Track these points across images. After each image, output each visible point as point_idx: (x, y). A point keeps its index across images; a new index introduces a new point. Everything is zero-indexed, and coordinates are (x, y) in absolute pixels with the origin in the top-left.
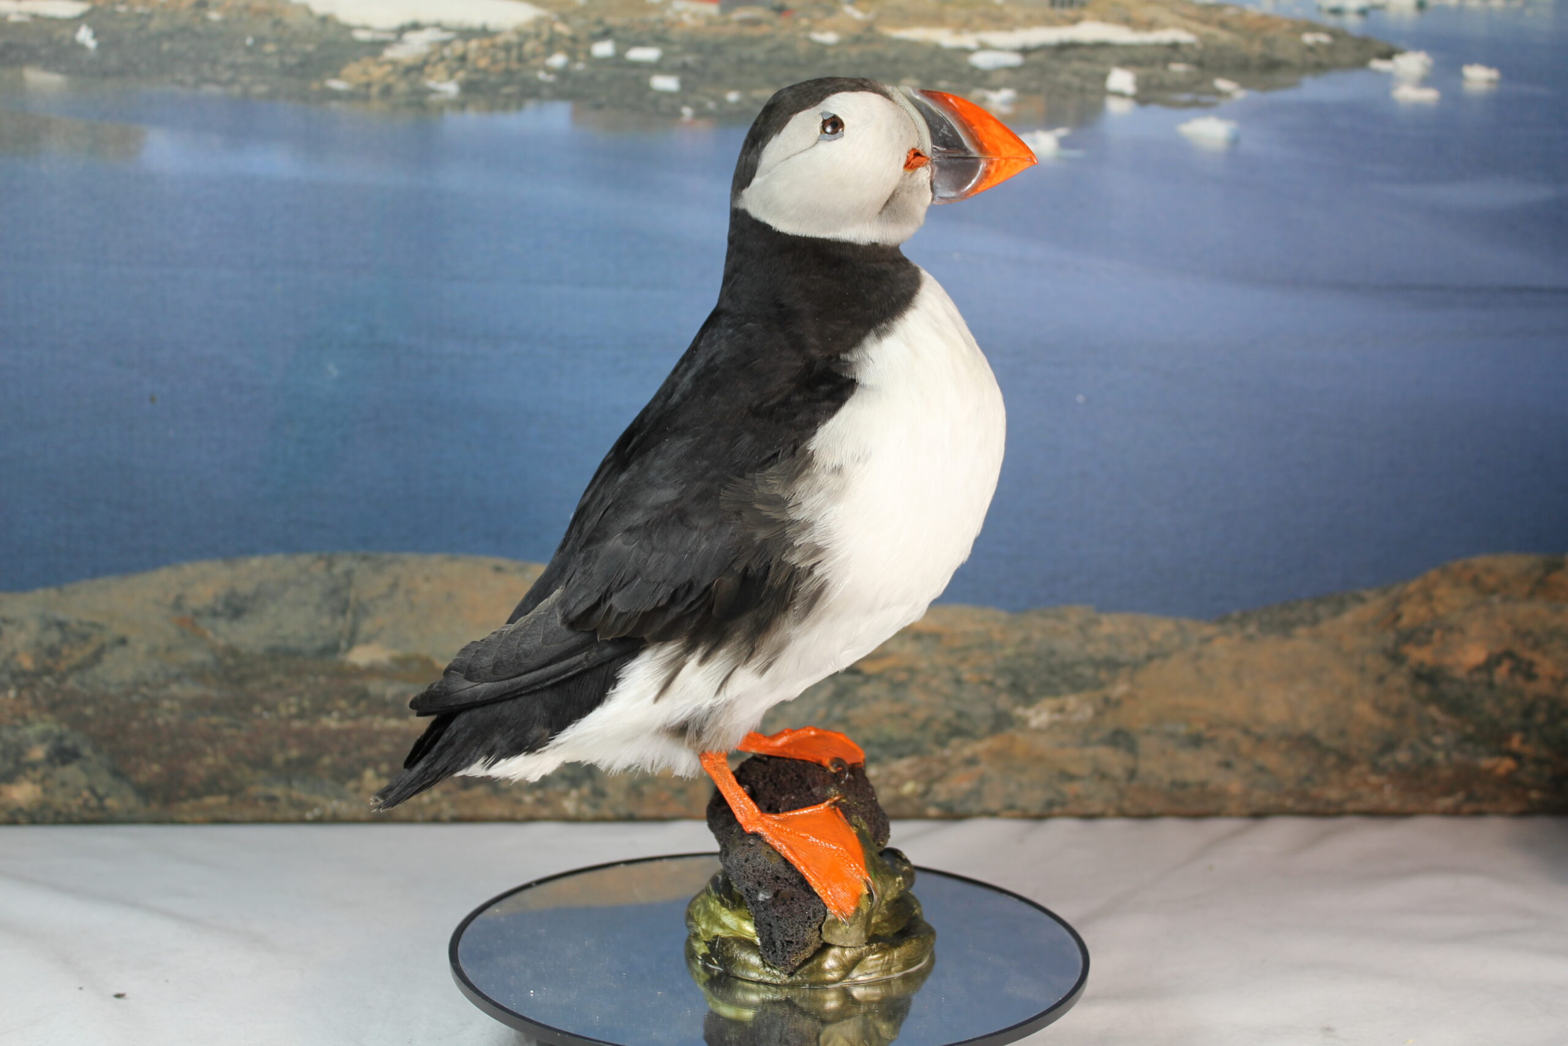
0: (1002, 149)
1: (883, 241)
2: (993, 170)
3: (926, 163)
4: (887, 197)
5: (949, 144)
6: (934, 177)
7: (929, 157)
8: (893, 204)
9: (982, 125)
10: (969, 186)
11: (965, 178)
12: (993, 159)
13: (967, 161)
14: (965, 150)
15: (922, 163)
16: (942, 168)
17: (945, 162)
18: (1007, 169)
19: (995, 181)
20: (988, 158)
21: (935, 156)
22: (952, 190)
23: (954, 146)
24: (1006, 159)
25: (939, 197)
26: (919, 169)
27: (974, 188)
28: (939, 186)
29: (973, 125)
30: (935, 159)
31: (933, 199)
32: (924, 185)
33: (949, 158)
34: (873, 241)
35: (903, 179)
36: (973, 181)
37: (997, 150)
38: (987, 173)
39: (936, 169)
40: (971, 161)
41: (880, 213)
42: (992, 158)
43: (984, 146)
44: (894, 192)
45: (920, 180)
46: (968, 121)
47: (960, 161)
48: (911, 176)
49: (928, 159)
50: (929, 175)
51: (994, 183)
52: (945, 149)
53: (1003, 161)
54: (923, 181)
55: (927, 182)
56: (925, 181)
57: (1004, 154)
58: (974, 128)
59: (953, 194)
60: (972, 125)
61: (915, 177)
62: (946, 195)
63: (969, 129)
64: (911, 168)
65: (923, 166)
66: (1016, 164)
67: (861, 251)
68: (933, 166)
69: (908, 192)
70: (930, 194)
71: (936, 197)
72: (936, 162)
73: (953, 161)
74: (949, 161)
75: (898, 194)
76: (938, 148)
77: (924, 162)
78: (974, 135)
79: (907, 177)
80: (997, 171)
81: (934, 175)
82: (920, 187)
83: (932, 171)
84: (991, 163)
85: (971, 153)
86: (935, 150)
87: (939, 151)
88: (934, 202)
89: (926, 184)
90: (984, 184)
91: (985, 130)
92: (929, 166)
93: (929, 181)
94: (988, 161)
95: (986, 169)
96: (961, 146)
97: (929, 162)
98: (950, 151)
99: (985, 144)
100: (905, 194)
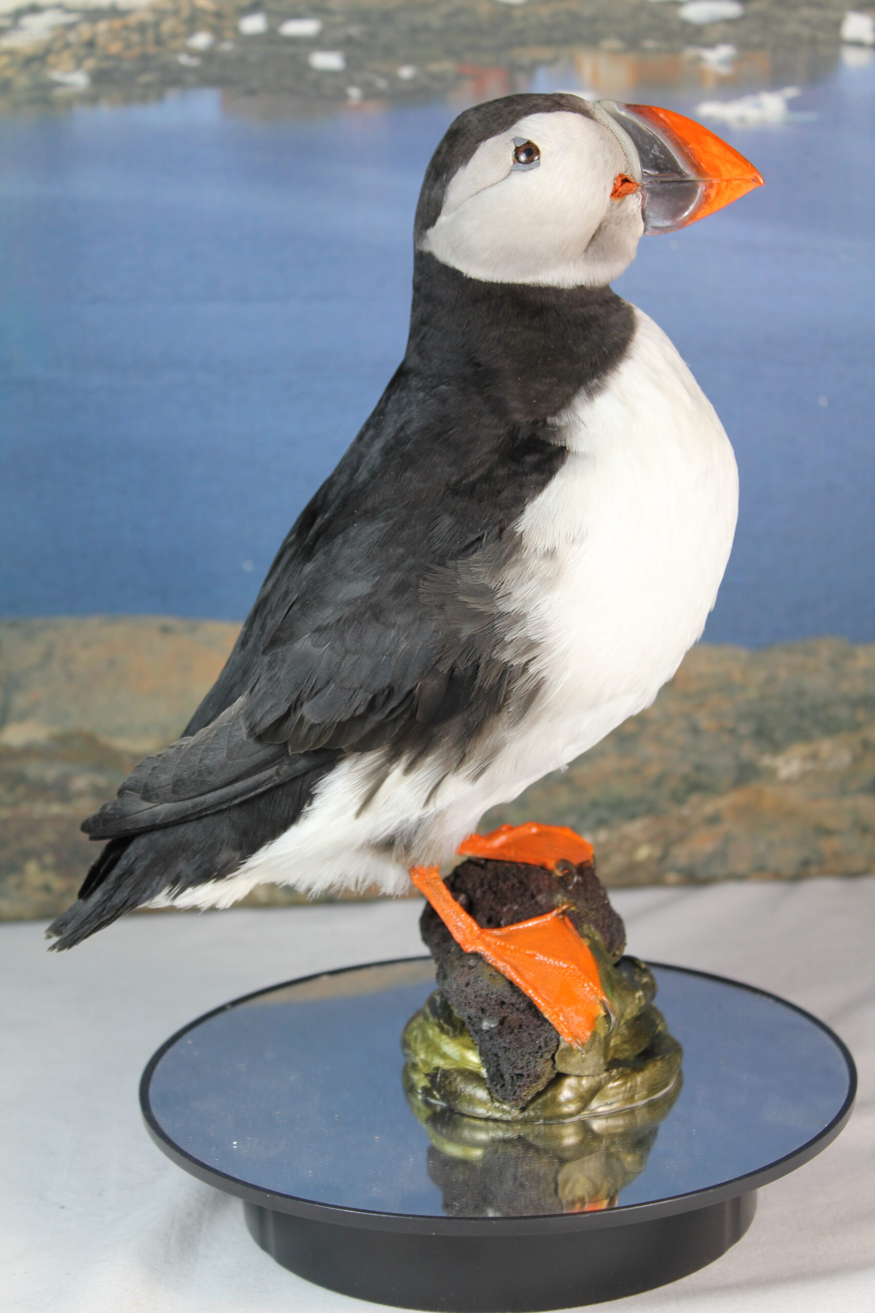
0: (723, 169)
1: (591, 283)
2: (713, 193)
3: (636, 190)
4: (593, 232)
5: (662, 166)
6: (645, 206)
7: (638, 183)
8: (600, 239)
9: (699, 143)
10: (686, 214)
11: (681, 204)
12: (713, 182)
13: (683, 185)
14: (680, 173)
15: (632, 190)
16: (654, 194)
17: (658, 188)
18: (729, 192)
19: (716, 206)
20: (708, 181)
21: (645, 181)
22: (666, 219)
23: (667, 169)
24: (727, 181)
25: (652, 227)
26: (628, 197)
27: (693, 216)
28: (651, 214)
29: (689, 144)
30: (646, 184)
31: (645, 230)
32: (635, 215)
33: (662, 182)
34: (579, 284)
35: (610, 210)
36: (691, 208)
37: (717, 171)
38: (707, 197)
39: (648, 195)
40: (687, 185)
41: (586, 251)
42: (711, 181)
43: (702, 167)
44: (600, 225)
45: (629, 210)
46: (682, 139)
47: (675, 185)
48: (620, 205)
49: (638, 186)
50: (640, 203)
51: (714, 209)
52: (657, 173)
53: (725, 183)
54: (632, 210)
55: (637, 211)
56: (635, 211)
57: (726, 175)
58: (690, 146)
59: (668, 223)
60: (687, 144)
61: (624, 206)
62: (659, 224)
63: (684, 148)
64: (618, 196)
65: (632, 193)
66: (739, 186)
67: (565, 296)
68: (644, 192)
69: (617, 224)
70: (641, 226)
71: (649, 227)
72: (648, 189)
73: (666, 185)
74: (663, 186)
75: (605, 227)
76: (648, 172)
77: (634, 189)
78: (690, 154)
79: (615, 207)
80: (717, 194)
81: (646, 203)
82: (630, 217)
83: (643, 199)
84: (711, 186)
85: (687, 175)
86: (645, 174)
87: (650, 176)
88: (647, 233)
89: (637, 214)
90: (703, 211)
91: (702, 149)
92: (639, 193)
93: (640, 210)
94: (708, 183)
95: (705, 194)
96: (675, 169)
97: (639, 188)
98: (662, 175)
99: (703, 165)
100: (613, 227)
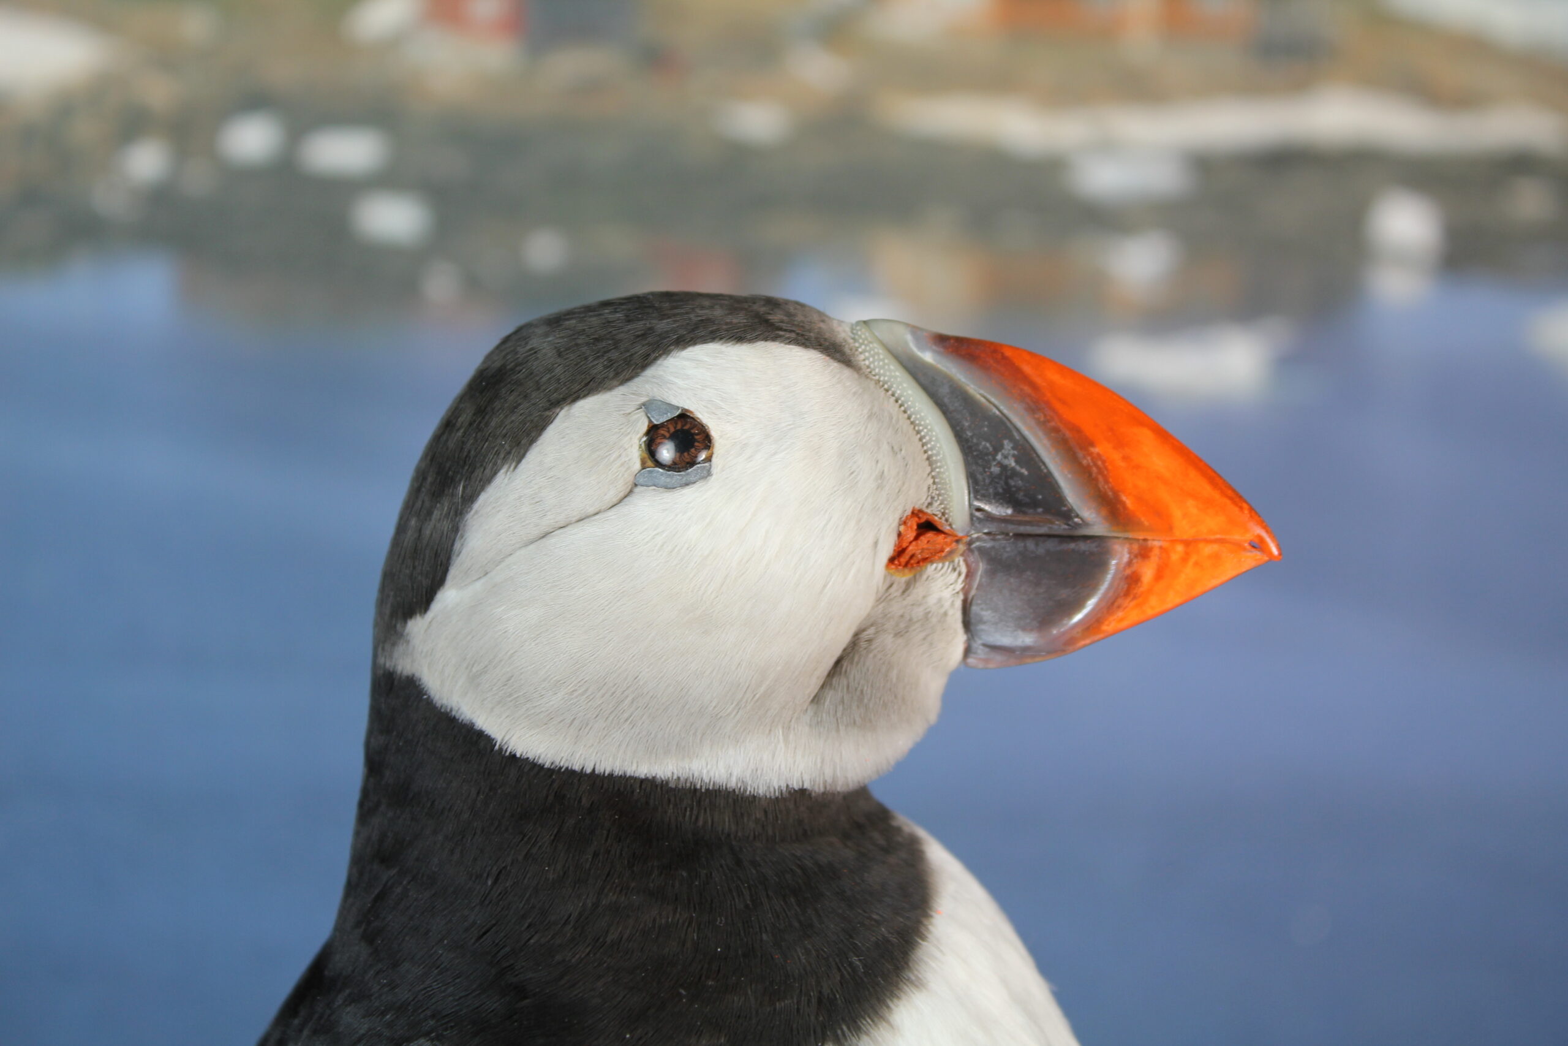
0: (1177, 513)
1: (825, 782)
2: (1148, 572)
3: (951, 552)
4: (837, 653)
5: (1020, 496)
6: (973, 592)
7: (960, 534)
8: (854, 673)
9: (1120, 443)
10: (1078, 617)
11: (1064, 593)
12: (1150, 543)
13: (1072, 546)
14: (1067, 515)
15: (942, 551)
16: (997, 564)
17: (1009, 549)
18: (1189, 571)
19: (1154, 605)
20: (1138, 540)
21: (978, 531)
22: (1024, 629)
23: (1035, 504)
24: (1187, 543)
25: (985, 645)
26: (930, 569)
27: (1092, 625)
28: (987, 614)
29: (1092, 444)
30: (978, 539)
31: (968, 651)
32: (945, 614)
33: (1019, 536)
34: (796, 786)
35: (883, 598)
36: (1091, 604)
37: (1161, 515)
38: (1132, 580)
39: (981, 567)
40: (1083, 546)
41: (816, 699)
42: (1145, 540)
43: (1123, 504)
44: (857, 635)
45: (932, 600)
46: (1077, 430)
47: (1051, 545)
48: (908, 586)
49: (958, 541)
50: (959, 586)
51: (1150, 612)
52: (1009, 511)
53: (1180, 548)
54: (940, 600)
55: (952, 604)
56: (947, 604)
57: (1183, 528)
58: (1095, 450)
59: (1027, 639)
60: (1087, 443)
61: (918, 591)
62: (1006, 640)
63: (1080, 454)
64: (906, 565)
65: (943, 559)
66: (1216, 558)
67: (759, 815)
68: (971, 559)
69: (898, 635)
70: (959, 640)
71: (977, 645)
72: (980, 550)
73: (1030, 544)
74: (1021, 544)
75: (870, 641)
76: (987, 508)
77: (947, 549)
78: (1094, 470)
79: (895, 591)
80: (1159, 576)
81: (975, 584)
82: (934, 620)
83: (970, 575)
84: (1144, 553)
85: (1085, 524)
86: (978, 514)
87: (989, 518)
88: (971, 661)
89: (951, 612)
90: (1120, 614)
91: (1125, 458)
92: (959, 560)
93: (958, 603)
94: (1136, 547)
95: (1128, 572)
96: (1057, 507)
97: (962, 547)
98: (1021, 518)
99: (1128, 501)
100: (887, 640)
